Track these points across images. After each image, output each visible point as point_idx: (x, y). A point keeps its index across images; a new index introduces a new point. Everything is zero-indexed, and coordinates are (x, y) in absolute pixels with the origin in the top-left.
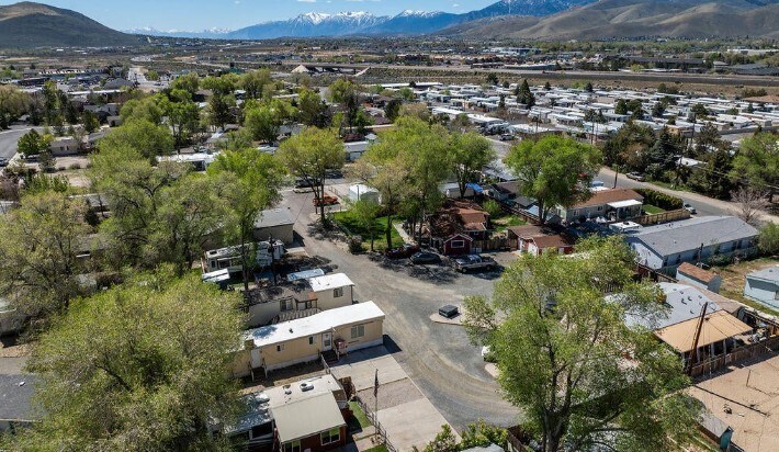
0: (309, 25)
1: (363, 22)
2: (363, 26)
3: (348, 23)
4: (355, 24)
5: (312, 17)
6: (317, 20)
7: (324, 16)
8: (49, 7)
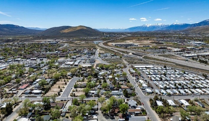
0: (146, 27)
1: (161, 26)
2: (161, 27)
3: (157, 27)
4: (159, 27)
5: (147, 25)
6: (148, 26)
7: (150, 25)
8: (85, 27)
